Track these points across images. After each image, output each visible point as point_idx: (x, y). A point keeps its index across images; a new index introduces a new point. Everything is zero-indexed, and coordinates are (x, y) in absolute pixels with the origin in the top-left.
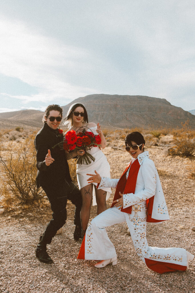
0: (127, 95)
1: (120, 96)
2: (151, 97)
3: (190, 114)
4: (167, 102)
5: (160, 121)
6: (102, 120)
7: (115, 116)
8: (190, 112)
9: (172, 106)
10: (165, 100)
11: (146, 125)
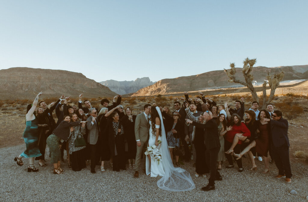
0: (49, 69)
1: (43, 70)
2: (70, 71)
3: (101, 84)
4: (83, 75)
5: (78, 90)
6: (27, 90)
7: (39, 86)
8: (101, 83)
9: (87, 78)
10: (81, 74)
11: (67, 93)
